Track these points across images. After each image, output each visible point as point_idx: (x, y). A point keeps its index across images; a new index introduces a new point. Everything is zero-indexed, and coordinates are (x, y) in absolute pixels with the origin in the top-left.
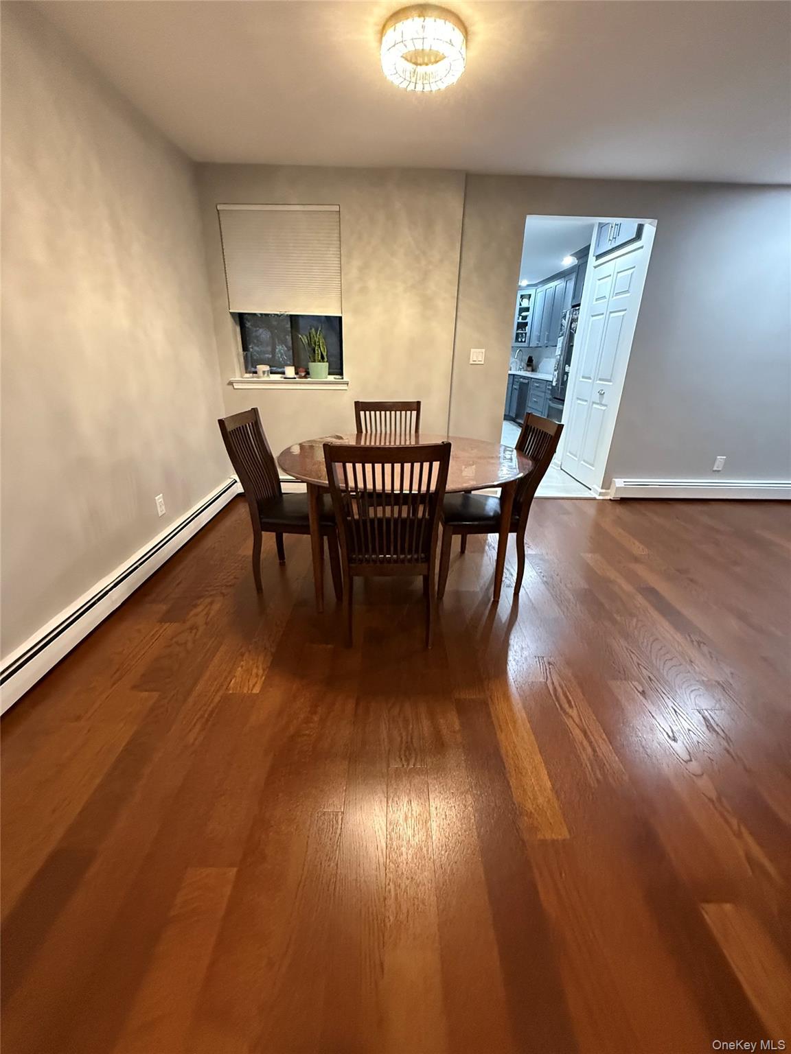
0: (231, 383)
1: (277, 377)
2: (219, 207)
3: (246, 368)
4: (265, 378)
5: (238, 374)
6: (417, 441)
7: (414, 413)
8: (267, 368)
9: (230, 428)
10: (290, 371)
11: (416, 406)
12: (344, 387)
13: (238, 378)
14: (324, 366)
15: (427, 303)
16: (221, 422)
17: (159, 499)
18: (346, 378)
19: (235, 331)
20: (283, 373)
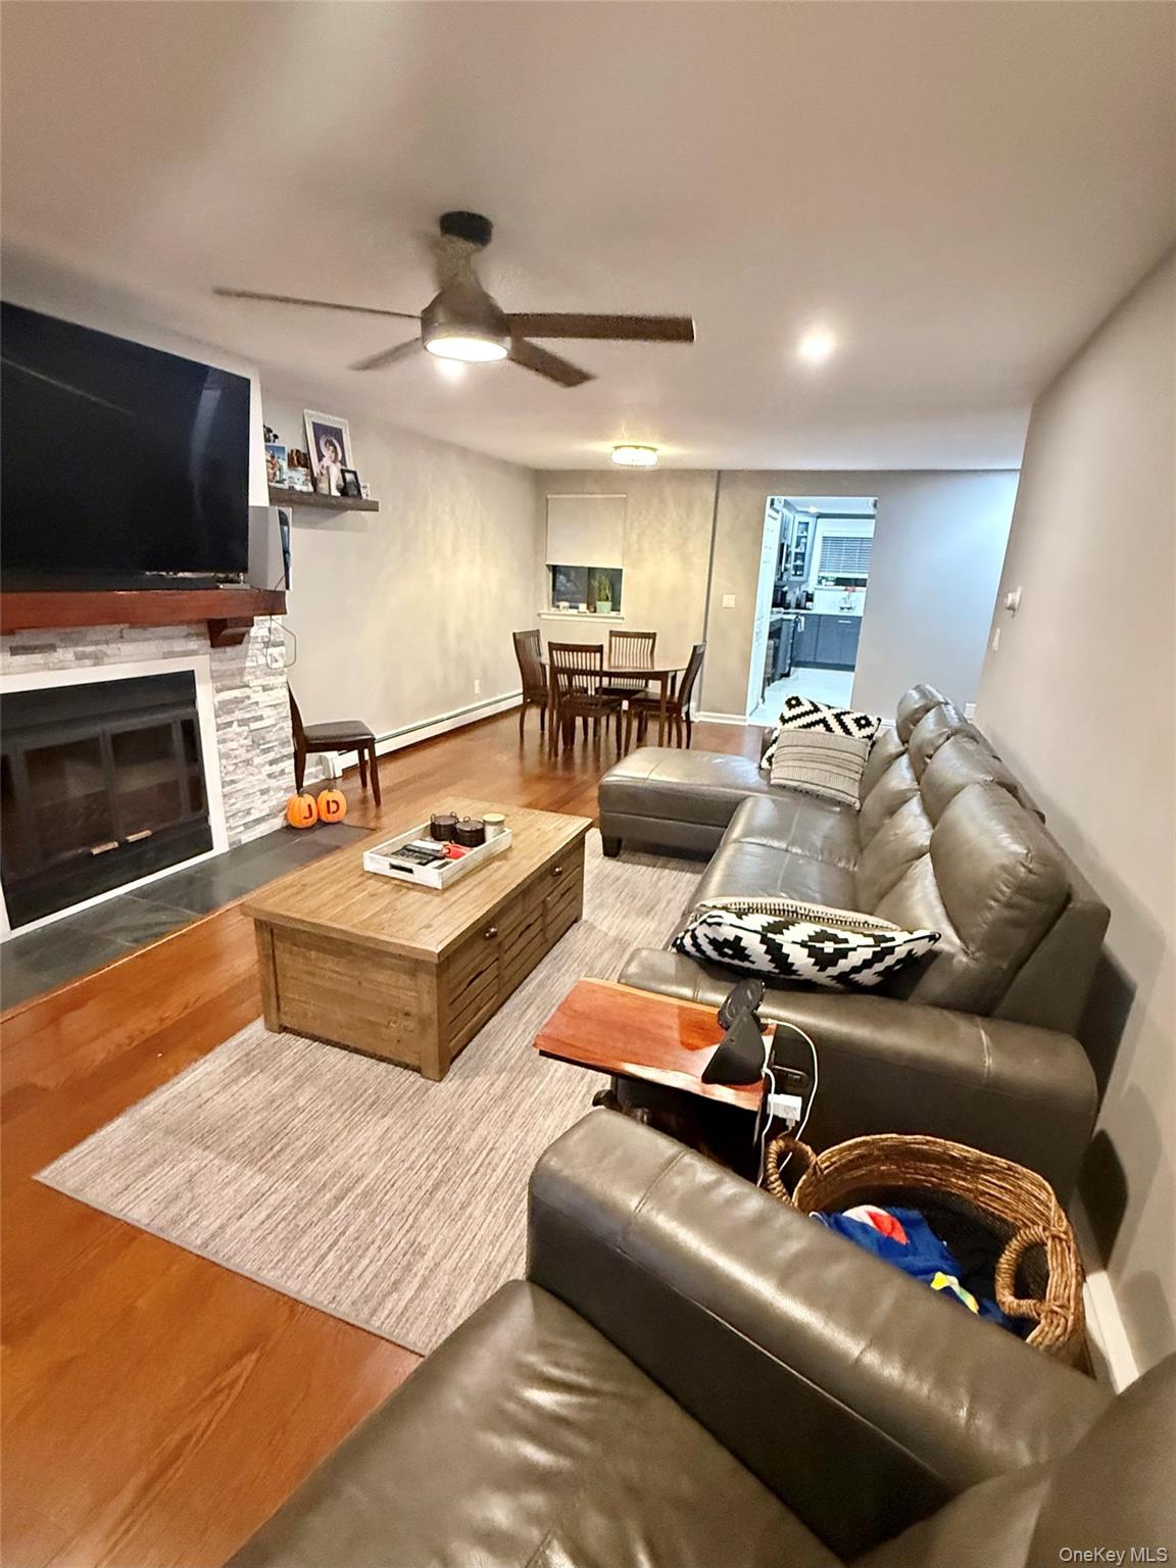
0: (539, 615)
1: (574, 611)
2: (549, 496)
3: (553, 603)
4: (565, 612)
5: (546, 608)
6: (653, 667)
7: (651, 641)
8: (567, 604)
9: (517, 637)
10: (583, 607)
11: (652, 636)
12: (620, 621)
13: (546, 611)
14: (609, 604)
15: (685, 560)
16: (514, 634)
17: (477, 683)
18: (623, 613)
19: (548, 576)
20: (577, 608)
